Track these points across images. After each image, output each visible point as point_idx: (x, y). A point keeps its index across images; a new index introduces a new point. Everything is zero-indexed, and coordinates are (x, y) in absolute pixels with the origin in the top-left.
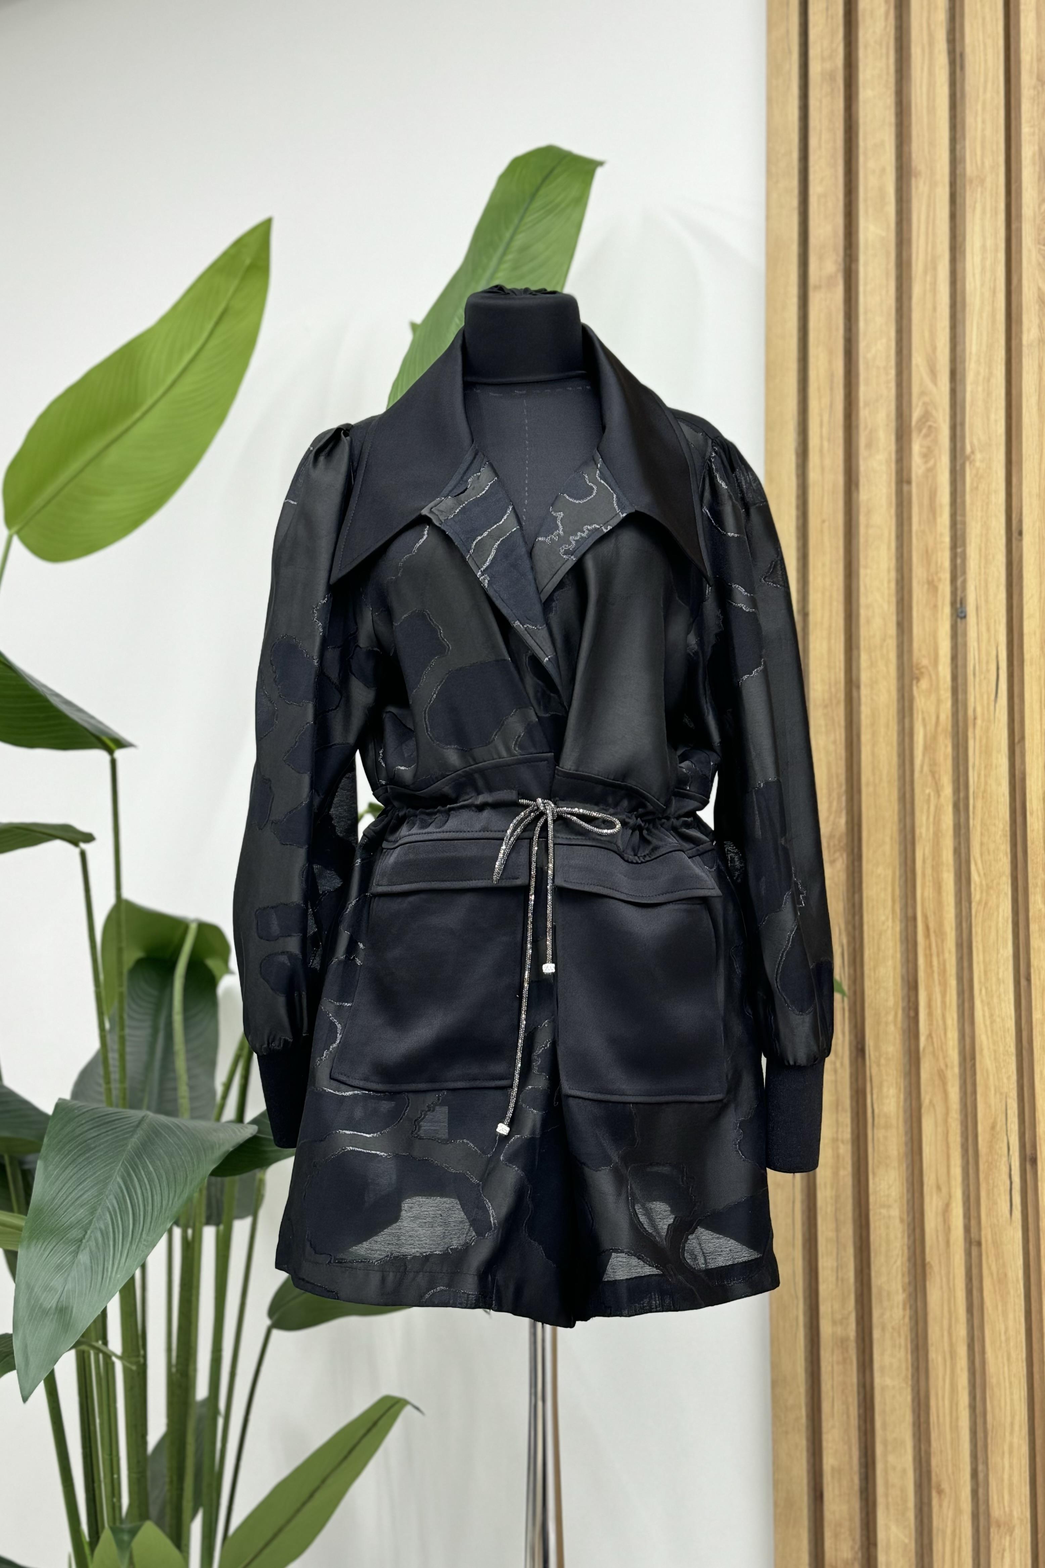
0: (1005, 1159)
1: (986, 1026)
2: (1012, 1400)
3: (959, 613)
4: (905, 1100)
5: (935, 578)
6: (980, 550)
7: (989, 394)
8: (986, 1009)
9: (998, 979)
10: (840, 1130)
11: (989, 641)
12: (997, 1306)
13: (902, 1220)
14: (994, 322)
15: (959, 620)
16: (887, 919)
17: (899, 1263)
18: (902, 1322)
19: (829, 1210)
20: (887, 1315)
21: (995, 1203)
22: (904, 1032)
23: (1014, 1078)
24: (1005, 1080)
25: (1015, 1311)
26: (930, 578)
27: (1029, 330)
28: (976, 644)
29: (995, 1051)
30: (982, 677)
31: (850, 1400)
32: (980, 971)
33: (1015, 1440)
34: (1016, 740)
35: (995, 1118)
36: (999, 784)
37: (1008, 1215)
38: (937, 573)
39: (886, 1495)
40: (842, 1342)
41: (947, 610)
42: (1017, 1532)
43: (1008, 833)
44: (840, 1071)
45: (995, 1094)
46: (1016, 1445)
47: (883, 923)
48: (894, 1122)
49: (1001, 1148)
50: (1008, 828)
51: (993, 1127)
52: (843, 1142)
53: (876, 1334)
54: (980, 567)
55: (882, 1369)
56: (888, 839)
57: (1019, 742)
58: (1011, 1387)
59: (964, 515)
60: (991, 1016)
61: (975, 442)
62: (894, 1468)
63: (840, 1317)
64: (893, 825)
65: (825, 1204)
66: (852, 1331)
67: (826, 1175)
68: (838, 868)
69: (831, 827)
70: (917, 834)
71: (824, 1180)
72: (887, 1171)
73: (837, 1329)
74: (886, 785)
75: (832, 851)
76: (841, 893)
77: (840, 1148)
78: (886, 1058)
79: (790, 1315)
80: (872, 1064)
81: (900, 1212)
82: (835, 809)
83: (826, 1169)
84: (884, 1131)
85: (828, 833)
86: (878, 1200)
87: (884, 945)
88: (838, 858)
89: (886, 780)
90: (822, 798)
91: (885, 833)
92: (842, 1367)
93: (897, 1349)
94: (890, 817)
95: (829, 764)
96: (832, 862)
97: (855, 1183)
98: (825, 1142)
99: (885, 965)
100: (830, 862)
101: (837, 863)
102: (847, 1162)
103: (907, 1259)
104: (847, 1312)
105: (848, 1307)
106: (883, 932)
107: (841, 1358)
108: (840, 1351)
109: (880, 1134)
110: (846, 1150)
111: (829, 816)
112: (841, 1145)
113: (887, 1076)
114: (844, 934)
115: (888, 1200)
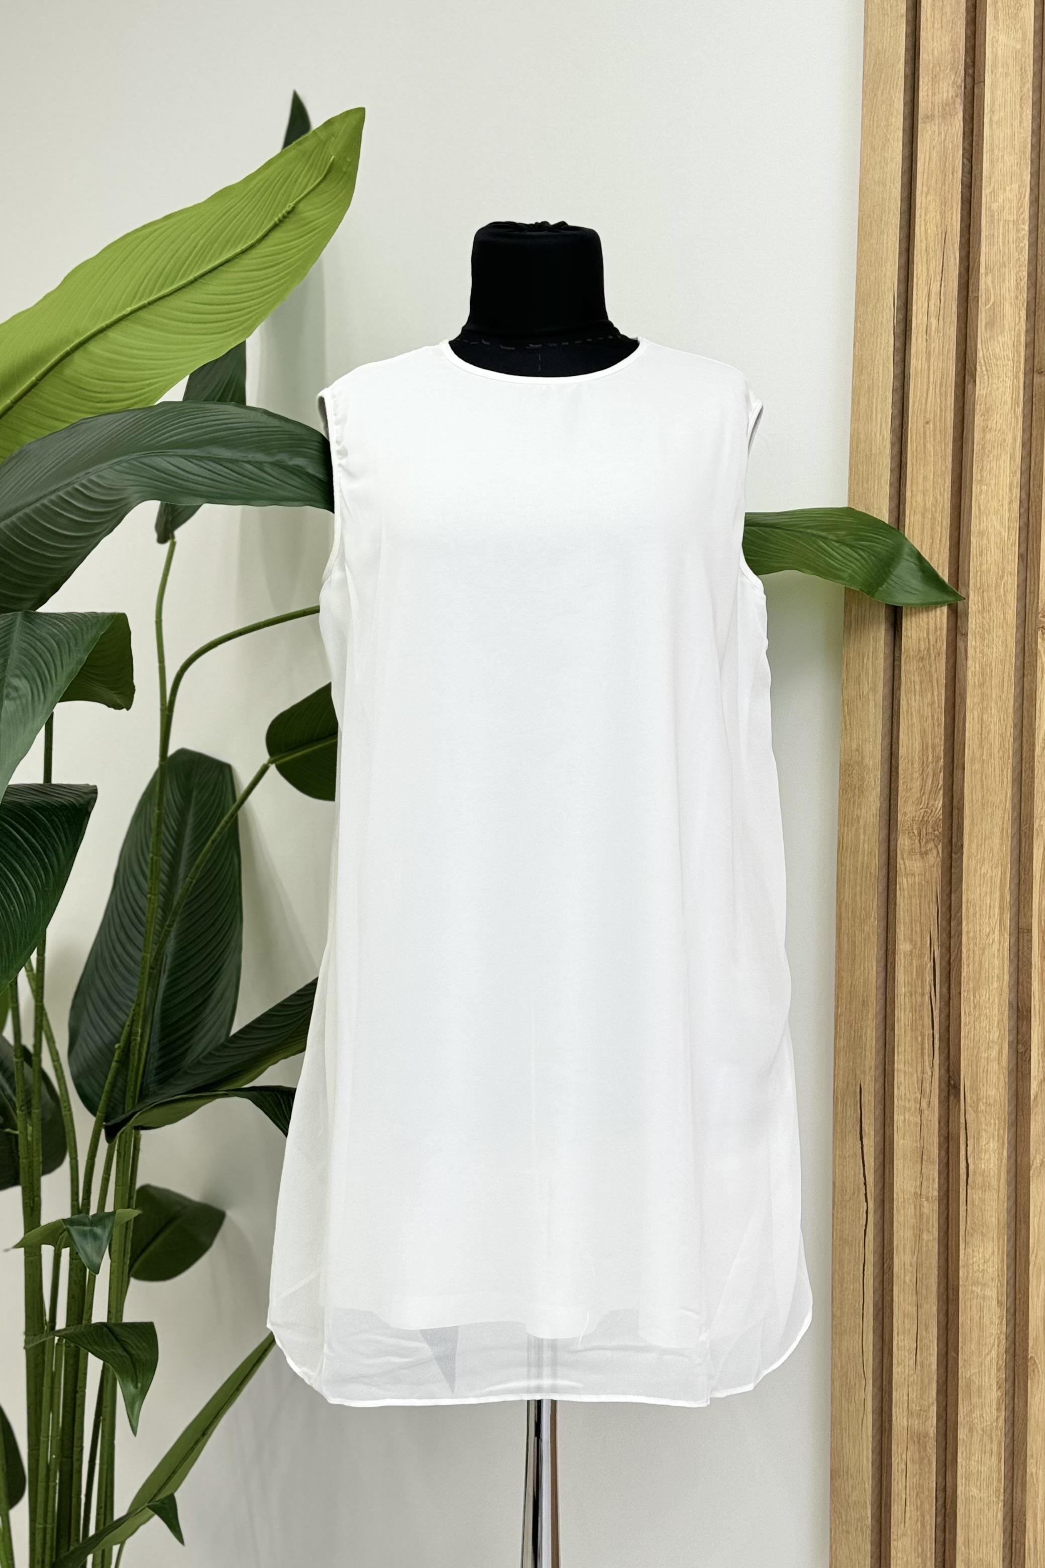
4: (1009, 1157)
10: (925, 1184)
13: (999, 1303)
16: (993, 931)
17: (994, 1354)
18: (995, 1424)
19: (907, 1279)
20: (977, 1413)
22: (1010, 1073)
31: (928, 1509)
40: (919, 1439)
44: (926, 1112)
47: (988, 936)
48: (994, 1182)
52: (927, 1200)
53: (962, 1434)
55: (967, 1475)
56: (997, 830)
63: (918, 1408)
64: (1004, 813)
65: (903, 1271)
66: (932, 1426)
67: (906, 1236)
68: (931, 863)
69: (923, 811)
70: (1036, 826)
71: (902, 1242)
72: (983, 1241)
73: (913, 1421)
74: (997, 762)
75: (924, 841)
76: (934, 893)
77: (923, 1207)
78: (986, 1103)
79: (857, 1397)
80: (968, 1108)
81: (998, 1293)
82: (930, 789)
83: (906, 1229)
84: (980, 1192)
85: (919, 817)
86: (970, 1275)
87: (987, 962)
88: (931, 850)
89: (997, 755)
90: (912, 774)
91: (994, 822)
92: (917, 1467)
93: (987, 1455)
94: (1000, 803)
95: (923, 732)
96: (924, 854)
97: (942, 1249)
98: (906, 1198)
99: (988, 988)
100: (921, 854)
101: (930, 856)
102: (933, 1225)
103: (1004, 1350)
104: (926, 1403)
105: (929, 1397)
106: (987, 946)
107: (917, 1456)
108: (916, 1448)
109: (975, 1195)
110: (931, 1210)
111: (921, 797)
112: (925, 1203)
113: (986, 1124)
114: (936, 944)
115: (983, 1276)
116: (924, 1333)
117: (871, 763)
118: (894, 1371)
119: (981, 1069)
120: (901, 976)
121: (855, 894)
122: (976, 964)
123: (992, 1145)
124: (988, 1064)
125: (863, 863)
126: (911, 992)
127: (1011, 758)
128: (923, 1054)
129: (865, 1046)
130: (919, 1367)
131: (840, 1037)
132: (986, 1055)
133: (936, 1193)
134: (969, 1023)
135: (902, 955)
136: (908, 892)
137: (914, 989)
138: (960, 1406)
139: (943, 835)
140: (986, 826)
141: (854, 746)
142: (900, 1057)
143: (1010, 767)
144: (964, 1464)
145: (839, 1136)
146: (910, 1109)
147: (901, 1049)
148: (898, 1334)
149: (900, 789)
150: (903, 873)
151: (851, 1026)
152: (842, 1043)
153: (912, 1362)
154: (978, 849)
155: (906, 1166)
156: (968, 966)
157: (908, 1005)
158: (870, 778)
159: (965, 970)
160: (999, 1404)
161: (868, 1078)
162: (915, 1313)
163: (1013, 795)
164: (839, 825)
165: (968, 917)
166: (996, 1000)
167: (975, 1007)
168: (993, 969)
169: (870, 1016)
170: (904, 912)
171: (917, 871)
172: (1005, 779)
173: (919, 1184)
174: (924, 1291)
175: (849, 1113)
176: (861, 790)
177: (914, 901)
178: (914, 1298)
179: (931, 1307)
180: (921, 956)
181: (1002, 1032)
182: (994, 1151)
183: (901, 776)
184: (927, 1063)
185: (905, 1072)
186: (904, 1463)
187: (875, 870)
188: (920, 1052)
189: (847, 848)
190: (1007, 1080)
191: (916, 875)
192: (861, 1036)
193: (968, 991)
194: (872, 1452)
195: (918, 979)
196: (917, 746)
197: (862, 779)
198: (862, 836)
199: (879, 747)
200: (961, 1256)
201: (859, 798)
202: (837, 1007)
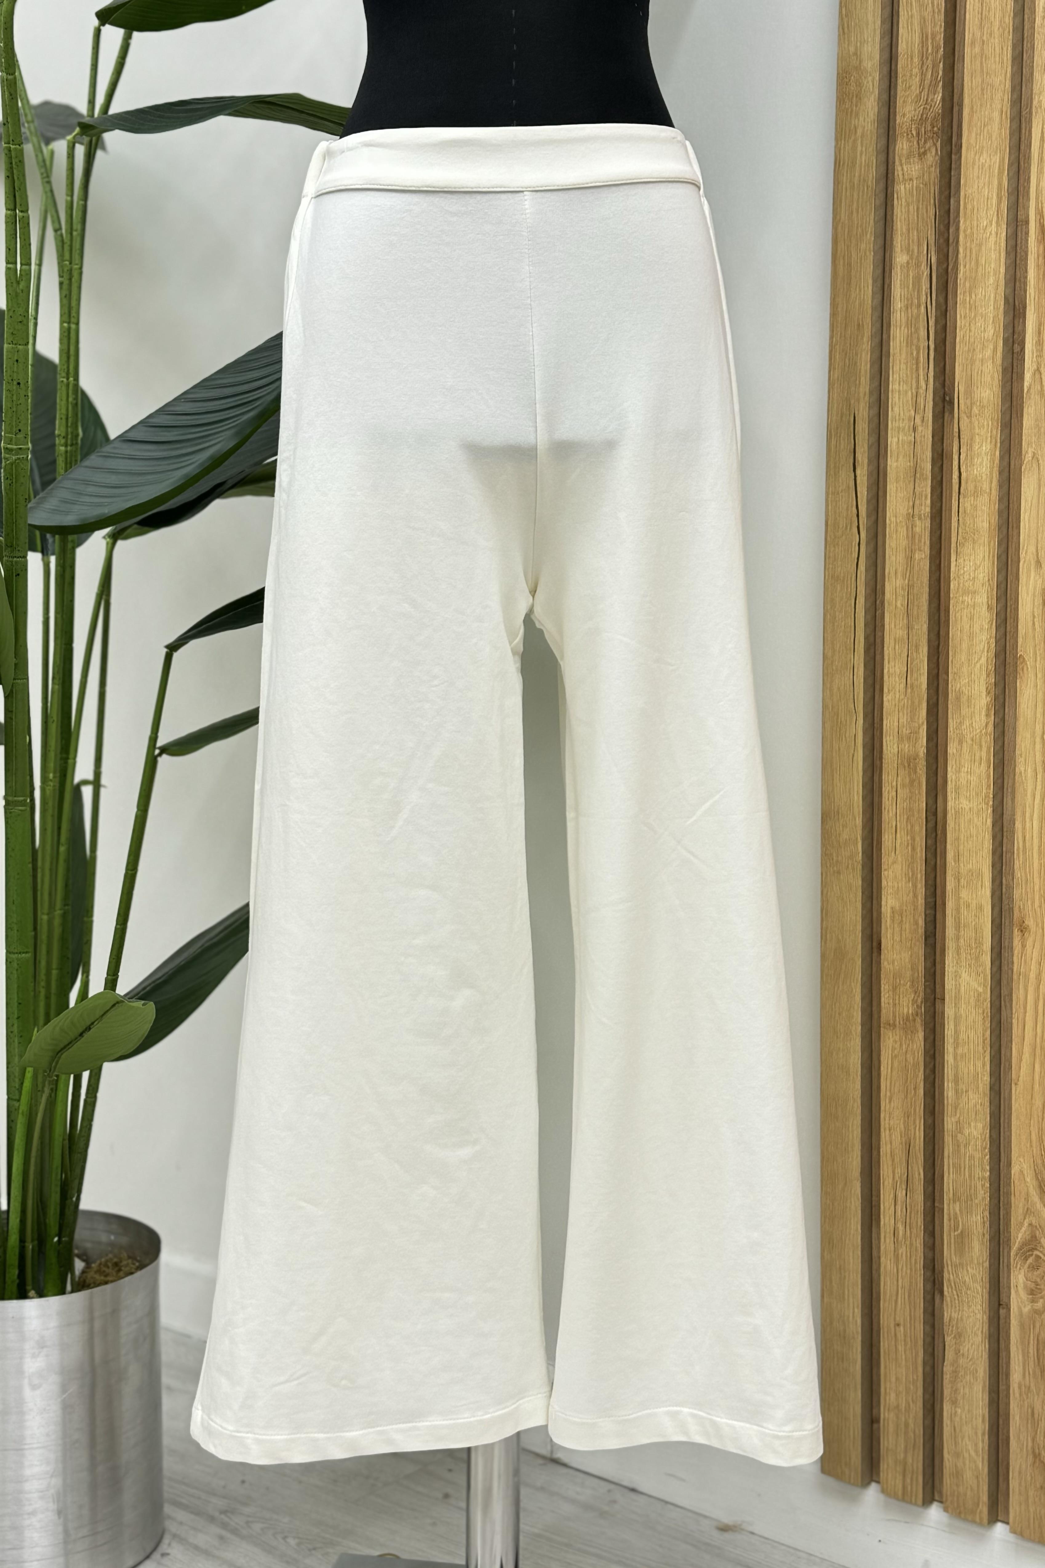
4: (1001, 458)
10: (917, 502)
13: (989, 608)
16: (991, 222)
17: (983, 660)
18: (984, 731)
19: (899, 605)
20: (967, 723)
22: (1004, 370)
31: (917, 828)
39: (958, 938)
40: (909, 762)
44: (920, 429)
47: (985, 230)
48: (986, 486)
52: (920, 518)
53: (952, 749)
55: (957, 789)
56: (996, 115)
62: (968, 906)
63: (908, 732)
64: (1004, 95)
65: (894, 597)
66: (921, 747)
67: (898, 560)
68: (929, 163)
69: (922, 107)
70: (1035, 103)
71: (894, 569)
72: (973, 548)
73: (903, 745)
74: (997, 40)
75: (923, 140)
76: (932, 195)
77: (916, 526)
78: (980, 405)
79: (847, 735)
80: (962, 415)
81: (988, 597)
82: (929, 82)
83: (898, 554)
84: (972, 498)
85: (918, 116)
86: (961, 585)
87: (984, 259)
88: (929, 149)
89: (997, 33)
90: (912, 70)
91: (994, 106)
92: (908, 791)
93: (977, 764)
94: (1000, 85)
95: (923, 22)
96: (922, 155)
97: (933, 568)
98: (898, 521)
99: (983, 286)
100: (920, 155)
101: (929, 155)
102: (925, 543)
103: (993, 655)
104: (917, 725)
105: (918, 719)
106: (984, 240)
107: (907, 780)
108: (907, 772)
109: (967, 503)
110: (923, 527)
111: (921, 93)
112: (918, 523)
113: (979, 428)
114: (933, 249)
115: (973, 585)
116: (915, 654)
117: (869, 65)
118: (885, 699)
119: (976, 371)
120: (898, 292)
121: (852, 213)
122: (973, 263)
123: (984, 448)
124: (982, 365)
125: (860, 176)
126: (907, 305)
127: (1011, 34)
128: (917, 369)
129: (860, 372)
130: (909, 690)
131: (834, 369)
132: (981, 356)
133: (928, 509)
134: (965, 325)
135: (899, 267)
136: (906, 200)
137: (910, 302)
138: (950, 721)
139: (943, 132)
140: (984, 112)
141: (852, 49)
142: (895, 376)
143: (1010, 43)
144: (954, 777)
145: (832, 472)
146: (904, 429)
147: (896, 368)
148: (889, 663)
149: (899, 88)
150: (901, 177)
151: (846, 354)
152: (836, 374)
153: (903, 686)
154: (976, 138)
155: (899, 488)
156: (965, 266)
157: (904, 320)
158: (868, 82)
159: (962, 272)
160: (988, 710)
161: (862, 405)
162: (906, 637)
163: (1013, 75)
164: (837, 140)
165: (965, 214)
166: (992, 296)
167: (970, 309)
168: (990, 263)
169: (865, 339)
170: (900, 221)
171: (914, 174)
172: (1005, 58)
173: (911, 504)
174: (915, 613)
175: (842, 447)
176: (859, 97)
177: (911, 208)
178: (905, 621)
179: (922, 627)
180: (918, 265)
181: (997, 329)
182: (987, 454)
183: (900, 75)
184: (921, 377)
185: (899, 391)
186: (894, 790)
187: (872, 183)
188: (914, 366)
189: (844, 164)
190: (1000, 378)
191: (914, 177)
192: (856, 363)
193: (965, 292)
194: (863, 787)
195: (914, 291)
196: (917, 40)
197: (859, 85)
198: (859, 148)
199: (877, 47)
200: (953, 568)
201: (856, 106)
202: (831, 337)
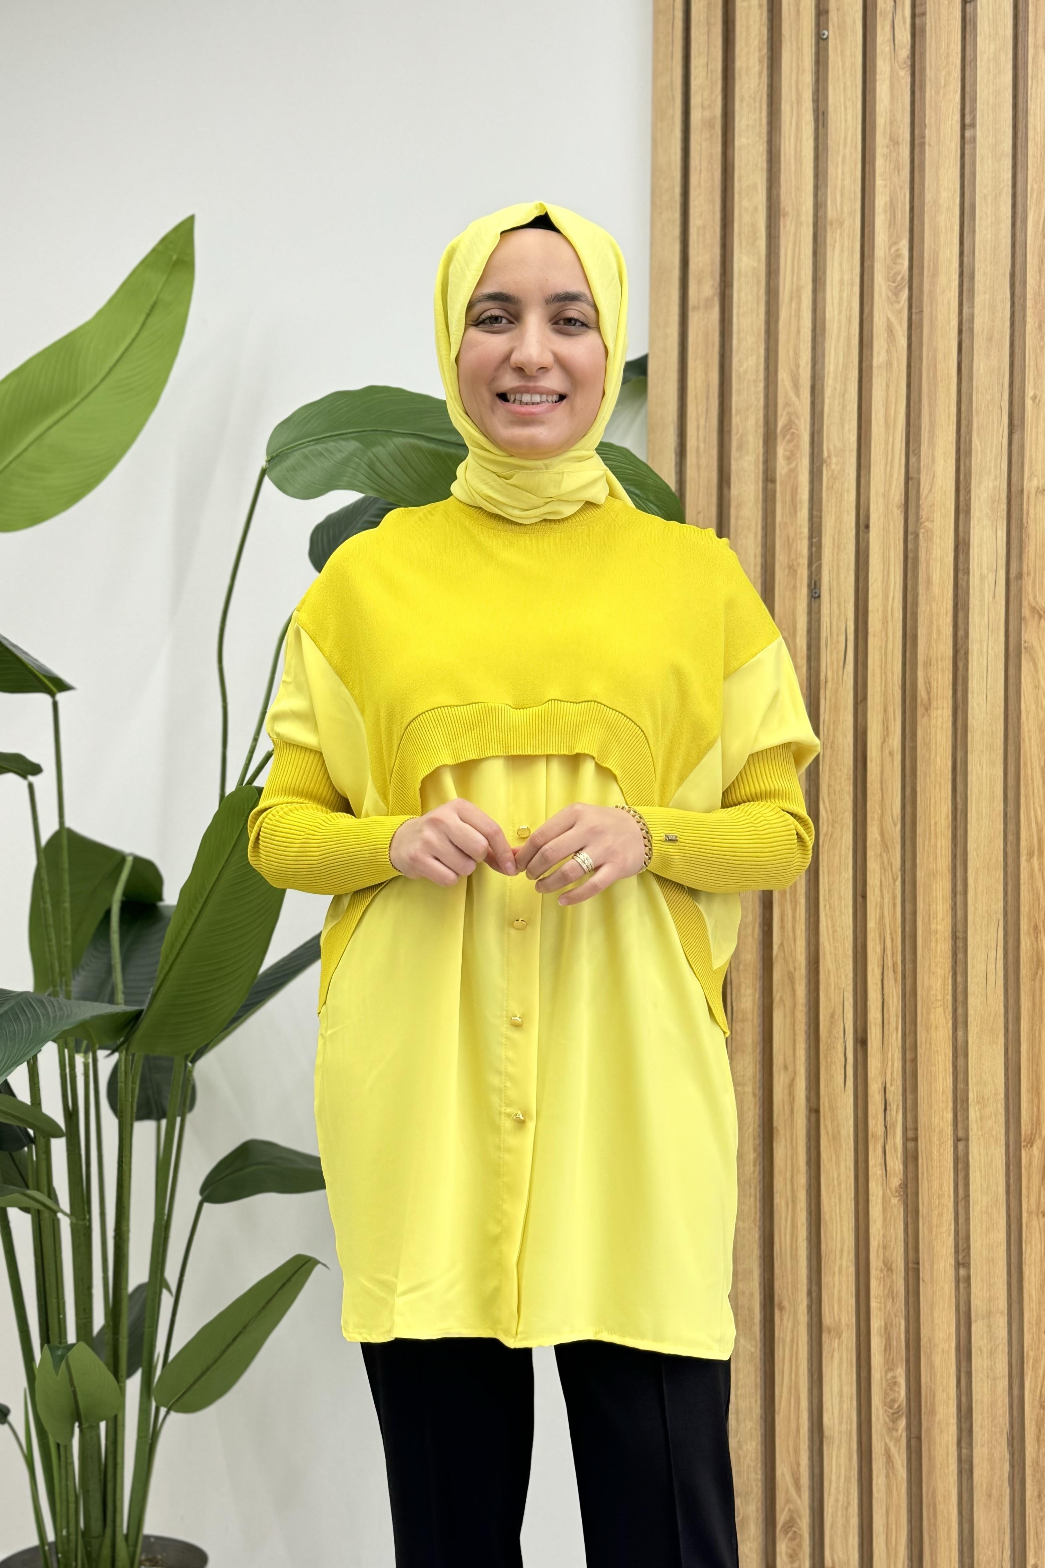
0: (841, 1041)
1: (828, 934)
2: (842, 1232)
3: (814, 593)
5: (795, 564)
6: (834, 539)
7: (844, 407)
8: (829, 921)
9: (840, 897)
11: (839, 616)
12: (831, 1157)
14: (849, 346)
15: (813, 599)
21: (832, 1076)
23: (851, 975)
24: (843, 977)
25: (846, 1161)
26: (791, 564)
27: (879, 354)
28: (828, 620)
29: (835, 955)
30: (833, 647)
32: (825, 891)
33: (844, 1263)
34: (859, 699)
35: (834, 1009)
36: (845, 737)
37: (843, 1086)
38: (796, 559)
41: (803, 591)
42: (844, 1335)
43: (852, 777)
45: (835, 989)
46: (844, 1267)
49: (838, 1033)
50: (851, 772)
51: (832, 1016)
54: (833, 554)
57: (861, 701)
58: (841, 1221)
59: (820, 510)
60: (833, 926)
61: (832, 448)
